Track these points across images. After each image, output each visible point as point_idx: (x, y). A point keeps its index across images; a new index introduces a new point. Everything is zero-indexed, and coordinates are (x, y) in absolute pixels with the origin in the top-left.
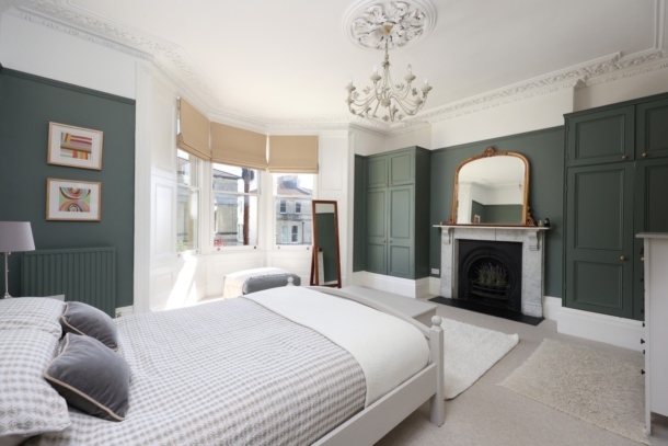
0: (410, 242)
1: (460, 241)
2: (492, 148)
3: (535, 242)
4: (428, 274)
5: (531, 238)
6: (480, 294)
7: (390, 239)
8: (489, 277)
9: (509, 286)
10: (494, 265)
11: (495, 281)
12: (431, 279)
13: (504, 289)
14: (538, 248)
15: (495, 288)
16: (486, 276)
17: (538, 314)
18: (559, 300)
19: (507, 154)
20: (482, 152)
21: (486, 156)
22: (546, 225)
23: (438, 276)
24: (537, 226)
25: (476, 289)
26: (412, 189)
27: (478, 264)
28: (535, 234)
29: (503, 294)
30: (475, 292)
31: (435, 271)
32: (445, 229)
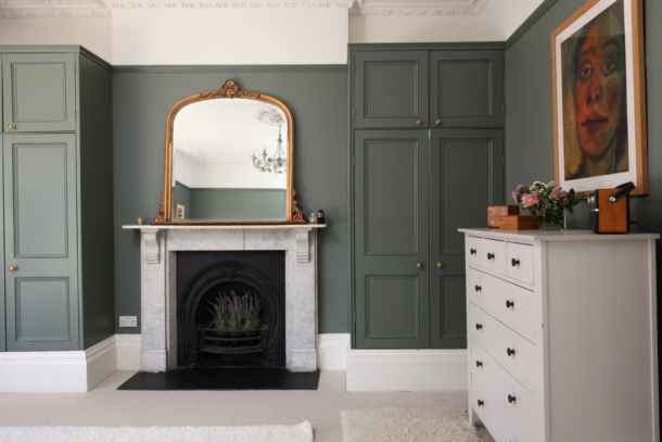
0: (70, 266)
1: (179, 254)
2: (234, 83)
3: (304, 249)
4: (113, 329)
5: (300, 242)
6: (219, 350)
7: (12, 262)
8: (233, 315)
9: (265, 328)
10: (240, 294)
11: (243, 322)
12: (119, 339)
13: (257, 333)
14: (310, 259)
15: (243, 335)
16: (227, 315)
17: (311, 367)
18: (346, 338)
19: (258, 98)
20: (217, 87)
21: (225, 96)
22: (321, 221)
23: (136, 330)
24: (307, 222)
25: (209, 343)
26: (73, 144)
27: (212, 296)
28: (306, 236)
29: (255, 343)
30: (208, 349)
31: (126, 321)
32: (149, 232)
